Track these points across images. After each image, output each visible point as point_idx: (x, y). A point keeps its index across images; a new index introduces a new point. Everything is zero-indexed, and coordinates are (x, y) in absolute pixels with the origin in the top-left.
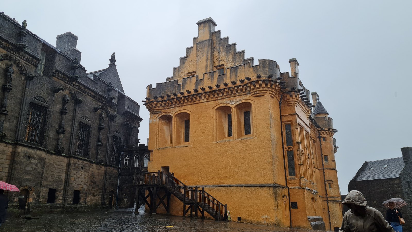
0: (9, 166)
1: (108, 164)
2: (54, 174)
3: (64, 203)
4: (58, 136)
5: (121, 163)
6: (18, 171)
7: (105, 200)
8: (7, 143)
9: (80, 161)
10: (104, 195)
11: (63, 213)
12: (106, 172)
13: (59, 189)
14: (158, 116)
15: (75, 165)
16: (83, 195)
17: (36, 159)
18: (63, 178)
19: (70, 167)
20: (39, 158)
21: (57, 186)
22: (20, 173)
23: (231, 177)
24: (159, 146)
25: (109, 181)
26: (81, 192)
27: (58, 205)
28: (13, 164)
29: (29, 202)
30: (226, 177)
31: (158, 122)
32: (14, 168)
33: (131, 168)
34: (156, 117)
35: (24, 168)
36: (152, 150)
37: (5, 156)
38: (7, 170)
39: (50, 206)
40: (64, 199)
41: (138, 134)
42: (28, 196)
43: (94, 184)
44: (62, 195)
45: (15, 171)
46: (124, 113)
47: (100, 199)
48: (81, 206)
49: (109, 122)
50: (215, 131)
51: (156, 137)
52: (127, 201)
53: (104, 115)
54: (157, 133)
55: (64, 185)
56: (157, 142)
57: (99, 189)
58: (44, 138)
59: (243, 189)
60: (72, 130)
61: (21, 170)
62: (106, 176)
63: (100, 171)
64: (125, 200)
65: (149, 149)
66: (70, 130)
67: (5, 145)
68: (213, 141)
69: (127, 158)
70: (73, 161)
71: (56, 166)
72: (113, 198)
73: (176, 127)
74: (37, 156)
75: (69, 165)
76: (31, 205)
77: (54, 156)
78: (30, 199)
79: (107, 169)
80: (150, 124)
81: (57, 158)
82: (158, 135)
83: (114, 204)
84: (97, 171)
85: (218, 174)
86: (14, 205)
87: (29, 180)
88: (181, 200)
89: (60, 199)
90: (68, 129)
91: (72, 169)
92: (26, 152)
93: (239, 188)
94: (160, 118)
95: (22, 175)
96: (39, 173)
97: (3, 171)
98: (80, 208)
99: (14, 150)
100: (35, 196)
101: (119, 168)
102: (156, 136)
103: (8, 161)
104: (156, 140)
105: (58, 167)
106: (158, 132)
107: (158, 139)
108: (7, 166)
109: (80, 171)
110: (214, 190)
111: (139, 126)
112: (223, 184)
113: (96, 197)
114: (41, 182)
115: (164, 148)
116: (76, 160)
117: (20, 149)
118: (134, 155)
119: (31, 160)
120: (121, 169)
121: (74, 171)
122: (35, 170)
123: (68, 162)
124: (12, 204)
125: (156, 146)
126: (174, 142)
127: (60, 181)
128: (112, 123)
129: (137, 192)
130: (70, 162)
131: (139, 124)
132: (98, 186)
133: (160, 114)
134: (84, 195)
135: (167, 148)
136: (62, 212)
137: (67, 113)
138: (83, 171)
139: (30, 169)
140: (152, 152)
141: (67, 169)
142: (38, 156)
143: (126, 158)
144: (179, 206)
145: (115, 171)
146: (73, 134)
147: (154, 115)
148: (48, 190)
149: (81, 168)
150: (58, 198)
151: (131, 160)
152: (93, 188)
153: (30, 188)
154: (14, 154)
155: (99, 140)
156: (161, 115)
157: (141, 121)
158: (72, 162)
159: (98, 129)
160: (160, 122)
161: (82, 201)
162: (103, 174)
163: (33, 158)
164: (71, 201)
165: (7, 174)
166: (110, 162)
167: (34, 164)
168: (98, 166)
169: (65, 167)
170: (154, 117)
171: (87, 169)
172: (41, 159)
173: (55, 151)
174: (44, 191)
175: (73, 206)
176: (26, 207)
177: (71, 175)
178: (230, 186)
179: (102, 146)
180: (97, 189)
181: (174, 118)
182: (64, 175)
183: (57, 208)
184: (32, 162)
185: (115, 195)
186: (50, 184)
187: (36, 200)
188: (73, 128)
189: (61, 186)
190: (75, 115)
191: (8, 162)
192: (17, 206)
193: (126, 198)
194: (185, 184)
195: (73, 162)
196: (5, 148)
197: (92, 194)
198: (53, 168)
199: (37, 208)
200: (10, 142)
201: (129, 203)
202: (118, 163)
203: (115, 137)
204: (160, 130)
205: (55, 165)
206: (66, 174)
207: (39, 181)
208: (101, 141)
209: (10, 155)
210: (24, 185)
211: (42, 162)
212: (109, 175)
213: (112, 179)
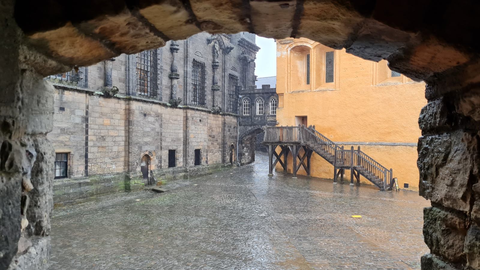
0: (125, 128)
1: (227, 113)
2: (172, 132)
3: (186, 166)
4: (171, 82)
5: (239, 110)
6: (136, 134)
7: (225, 157)
8: (119, 98)
9: (197, 112)
10: (224, 151)
11: (187, 178)
12: (224, 124)
13: (179, 149)
14: (289, 46)
15: (193, 119)
16: (203, 154)
17: (152, 117)
18: (181, 136)
19: (188, 121)
20: (156, 114)
21: (177, 146)
22: (138, 136)
23: (396, 132)
24: (291, 88)
25: (229, 133)
26: (202, 151)
27: (179, 169)
28: (129, 125)
29: (151, 169)
30: (389, 133)
31: (289, 56)
32: (131, 130)
33: (253, 116)
34: (285, 49)
35: (142, 129)
36: (282, 94)
37: (119, 115)
38: (123, 133)
39: (172, 171)
40: (186, 161)
41: (254, 69)
42: (149, 163)
43: (213, 139)
44: (182, 157)
45: (134, 134)
46: (239, 42)
47: (220, 156)
48: (203, 167)
49: (223, 57)
50: (375, 70)
51: (286, 77)
52: (248, 155)
53: (217, 47)
54: (288, 72)
55: (184, 145)
56: (289, 83)
57: (218, 144)
58: (157, 87)
59: (413, 149)
60: (186, 73)
61: (139, 132)
62: (225, 128)
63: (218, 122)
64: (247, 154)
65: (277, 92)
66: (183, 73)
67: (116, 100)
68: (371, 84)
69: (247, 103)
70: (190, 113)
71: (173, 122)
72: (233, 153)
73: (315, 63)
74: (153, 112)
75: (186, 119)
76: (155, 173)
77: (169, 109)
78: (153, 165)
79: (226, 119)
80: (277, 58)
81: (173, 111)
82: (290, 74)
83: (235, 161)
84: (214, 122)
85: (378, 129)
86: (138, 176)
87: (149, 143)
88: (331, 163)
89: (180, 162)
90: (180, 71)
91: (190, 124)
92: (141, 109)
93: (408, 147)
94: (292, 49)
95: (140, 139)
96: (158, 133)
97: (119, 135)
98: (203, 169)
99: (127, 107)
100: (157, 161)
101: (237, 117)
102: (286, 75)
103: (123, 121)
104: (288, 81)
105: (175, 122)
106: (289, 69)
107: (290, 79)
108: (123, 128)
109: (199, 125)
110: (371, 149)
111: (255, 58)
112: (385, 142)
113: (216, 154)
114: (161, 144)
115: (299, 92)
116: (193, 112)
117: (135, 106)
118: (256, 99)
119: (147, 118)
120: (240, 117)
121: (192, 126)
122: (153, 129)
123: (185, 116)
124: (135, 175)
125: (288, 88)
126: (313, 84)
127: (179, 139)
128: (227, 57)
129: (270, 150)
130: (187, 115)
131: (255, 55)
132: (217, 140)
133: (292, 44)
134: (205, 154)
135: (303, 91)
136: (185, 177)
137: (177, 49)
138: (202, 125)
139: (148, 129)
140: (282, 96)
141: (185, 124)
142: (155, 112)
143: (245, 103)
144: (321, 166)
145: (234, 120)
146: (187, 78)
147: (284, 46)
148: (168, 152)
149: (199, 121)
150: (179, 161)
151: (252, 105)
152: (212, 143)
153: (150, 153)
154: (128, 112)
155: (214, 83)
156: (294, 46)
157: (258, 51)
158: (189, 115)
159: (211, 67)
160: (292, 56)
161: (203, 161)
162: (221, 126)
163: (150, 115)
164: (193, 164)
165: (124, 138)
166: (227, 111)
167: (151, 123)
168: (216, 116)
169: (182, 122)
170: (284, 48)
171: (206, 122)
172: (158, 116)
173: (170, 103)
174: (165, 154)
175: (196, 168)
176: (149, 176)
177: (190, 131)
178: (394, 145)
179: (219, 90)
180: (216, 144)
181: (312, 50)
182: (182, 131)
183: (179, 173)
184: (149, 120)
185: (236, 150)
186: (169, 144)
187: (158, 167)
188: (186, 70)
189: (180, 146)
190: (187, 52)
191: (122, 123)
192: (141, 177)
193: (247, 152)
194: (331, 140)
195: (191, 115)
196: (118, 106)
197: (212, 151)
198: (170, 124)
199: (161, 175)
200: (122, 97)
201: (250, 158)
202: (235, 110)
203: (232, 77)
204: (291, 66)
205: (171, 121)
206: (184, 130)
207: (159, 144)
208: (217, 83)
209: (124, 113)
210: (145, 150)
211: (159, 119)
212: (228, 127)
213: (231, 130)
